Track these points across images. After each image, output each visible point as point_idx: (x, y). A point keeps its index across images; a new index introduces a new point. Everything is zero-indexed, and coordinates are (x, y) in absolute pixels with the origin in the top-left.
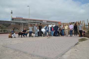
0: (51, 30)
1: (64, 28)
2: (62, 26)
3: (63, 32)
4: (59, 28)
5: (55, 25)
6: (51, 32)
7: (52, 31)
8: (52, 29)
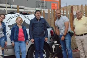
0: (14, 37)
1: (73, 28)
2: (65, 19)
3: (68, 46)
4: (49, 30)
5: (32, 17)
6: (13, 47)
7: (17, 44)
8: (18, 32)
